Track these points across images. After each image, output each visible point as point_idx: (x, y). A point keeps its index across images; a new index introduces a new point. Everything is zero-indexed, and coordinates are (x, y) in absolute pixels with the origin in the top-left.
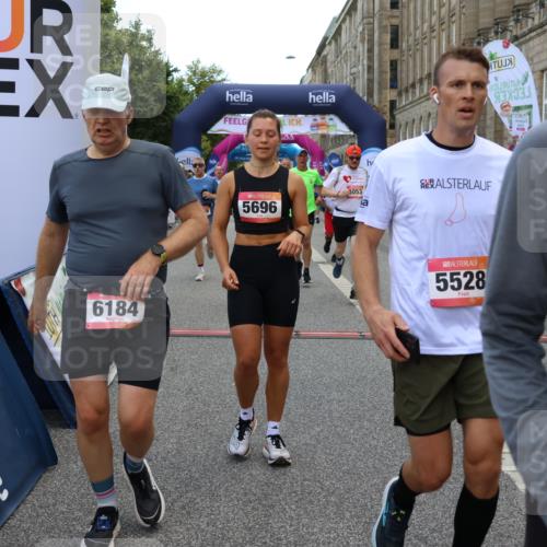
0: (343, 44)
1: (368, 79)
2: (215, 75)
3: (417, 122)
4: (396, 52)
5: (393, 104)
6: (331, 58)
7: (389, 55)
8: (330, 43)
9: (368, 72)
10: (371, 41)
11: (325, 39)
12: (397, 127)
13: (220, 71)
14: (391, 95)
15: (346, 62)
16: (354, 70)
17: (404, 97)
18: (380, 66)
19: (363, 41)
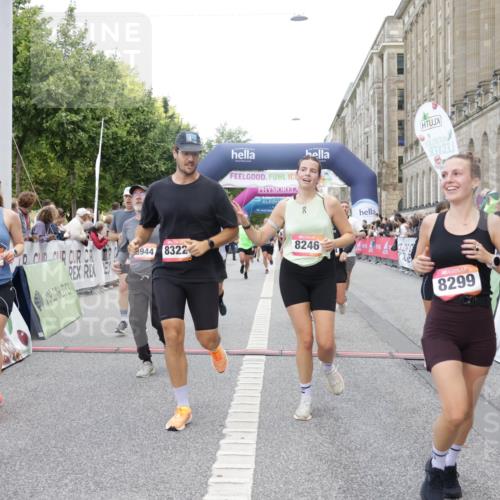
0: (357, 107)
1: (379, 138)
2: (241, 136)
3: (420, 175)
4: (402, 113)
5: (401, 159)
6: (348, 119)
7: (397, 115)
8: (347, 106)
9: (379, 131)
10: (381, 104)
11: (344, 102)
12: (404, 180)
13: (245, 133)
14: (398, 151)
15: (360, 122)
16: (367, 130)
17: (409, 154)
18: (389, 126)
19: (374, 103)
